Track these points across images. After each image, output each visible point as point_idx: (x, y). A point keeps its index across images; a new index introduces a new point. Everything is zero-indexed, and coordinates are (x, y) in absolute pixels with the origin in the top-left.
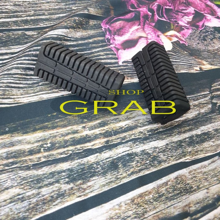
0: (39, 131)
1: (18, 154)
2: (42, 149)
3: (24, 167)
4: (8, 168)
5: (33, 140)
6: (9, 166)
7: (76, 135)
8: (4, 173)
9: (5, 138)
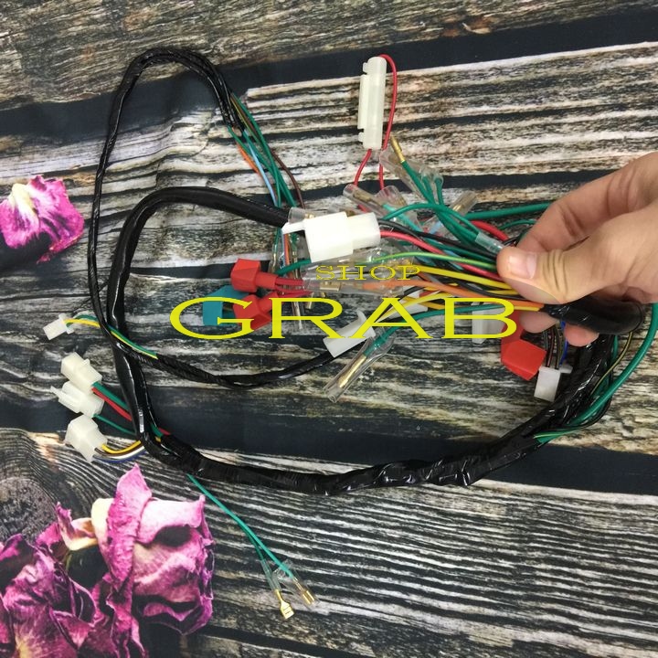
0: (372, 407)
1: (408, 379)
2: (372, 374)
3: (403, 354)
4: (427, 361)
5: (384, 394)
6: (424, 362)
7: (319, 379)
8: (433, 353)
9: (423, 412)
